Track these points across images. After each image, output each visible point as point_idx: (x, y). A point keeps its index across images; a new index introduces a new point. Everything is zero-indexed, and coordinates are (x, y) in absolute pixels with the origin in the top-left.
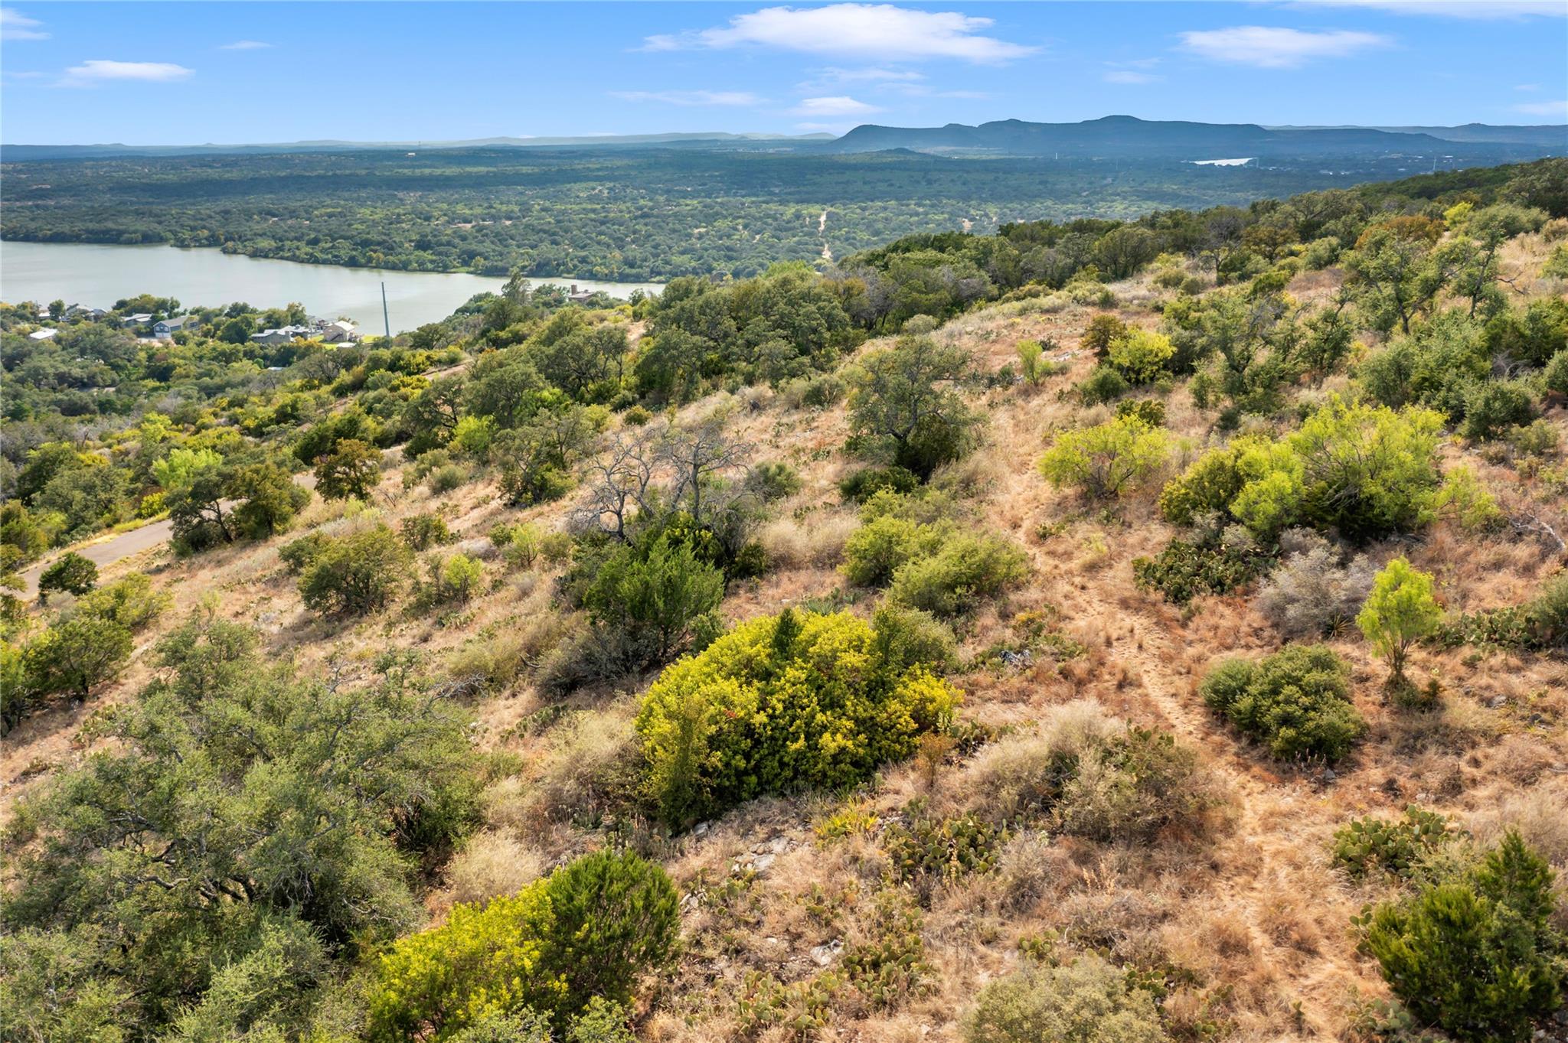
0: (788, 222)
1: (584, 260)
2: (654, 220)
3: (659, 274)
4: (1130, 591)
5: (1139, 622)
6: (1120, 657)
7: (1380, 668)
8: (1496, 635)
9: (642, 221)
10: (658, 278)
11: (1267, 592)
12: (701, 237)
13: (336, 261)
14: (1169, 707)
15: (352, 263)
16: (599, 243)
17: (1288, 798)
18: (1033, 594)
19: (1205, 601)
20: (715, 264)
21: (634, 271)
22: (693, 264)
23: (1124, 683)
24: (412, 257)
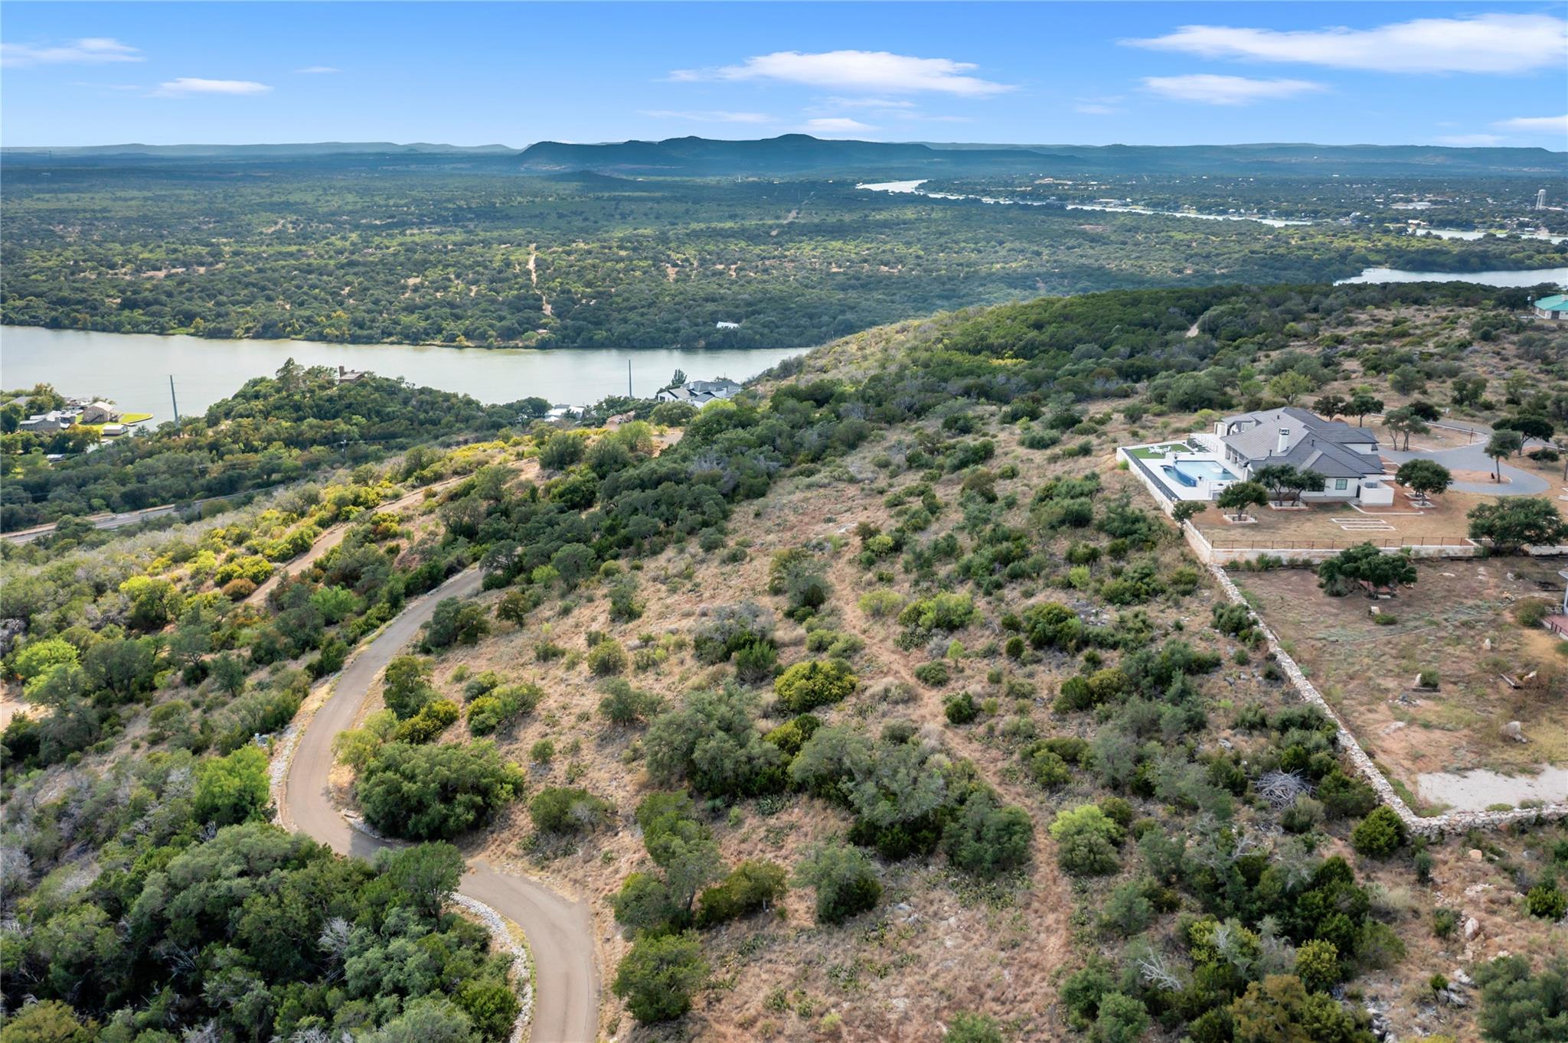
0: (500, 272)
1: (309, 320)
2: (362, 269)
3: (390, 335)
4: (893, 648)
5: (896, 657)
6: (895, 667)
7: (953, 664)
8: (977, 655)
9: (352, 271)
10: (392, 339)
11: (928, 647)
12: (416, 289)
13: (34, 322)
14: (907, 677)
15: (55, 325)
16: (316, 298)
17: (934, 692)
18: (867, 651)
19: (913, 650)
20: (444, 324)
21: (365, 332)
22: (423, 324)
23: (897, 672)
24: (122, 318)
